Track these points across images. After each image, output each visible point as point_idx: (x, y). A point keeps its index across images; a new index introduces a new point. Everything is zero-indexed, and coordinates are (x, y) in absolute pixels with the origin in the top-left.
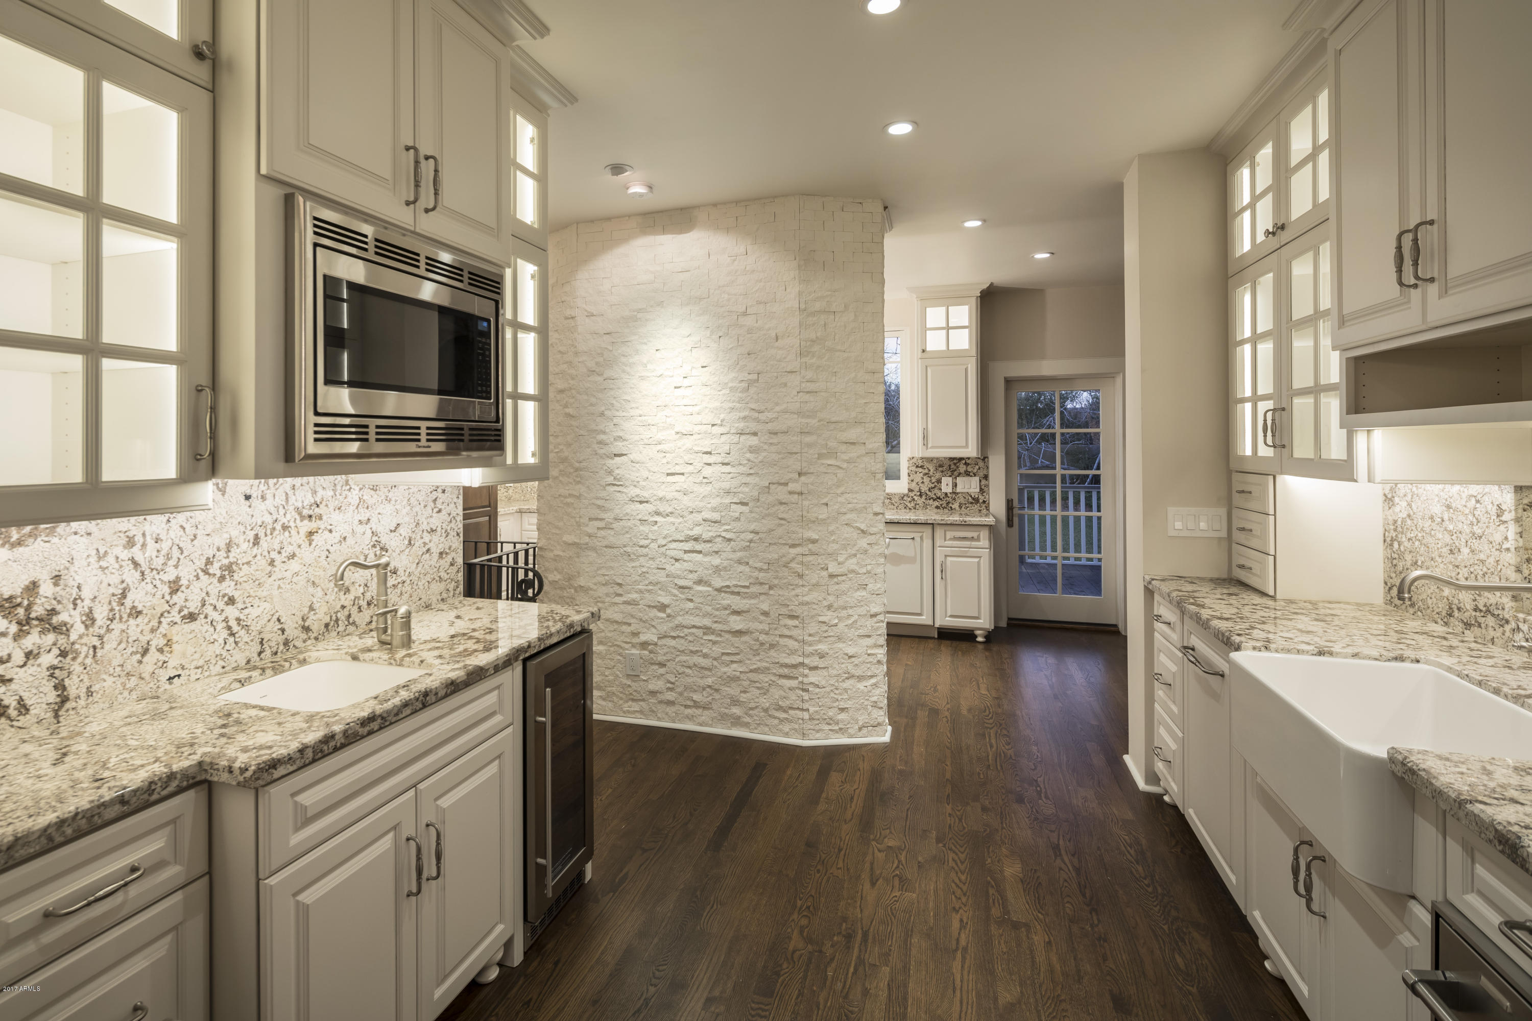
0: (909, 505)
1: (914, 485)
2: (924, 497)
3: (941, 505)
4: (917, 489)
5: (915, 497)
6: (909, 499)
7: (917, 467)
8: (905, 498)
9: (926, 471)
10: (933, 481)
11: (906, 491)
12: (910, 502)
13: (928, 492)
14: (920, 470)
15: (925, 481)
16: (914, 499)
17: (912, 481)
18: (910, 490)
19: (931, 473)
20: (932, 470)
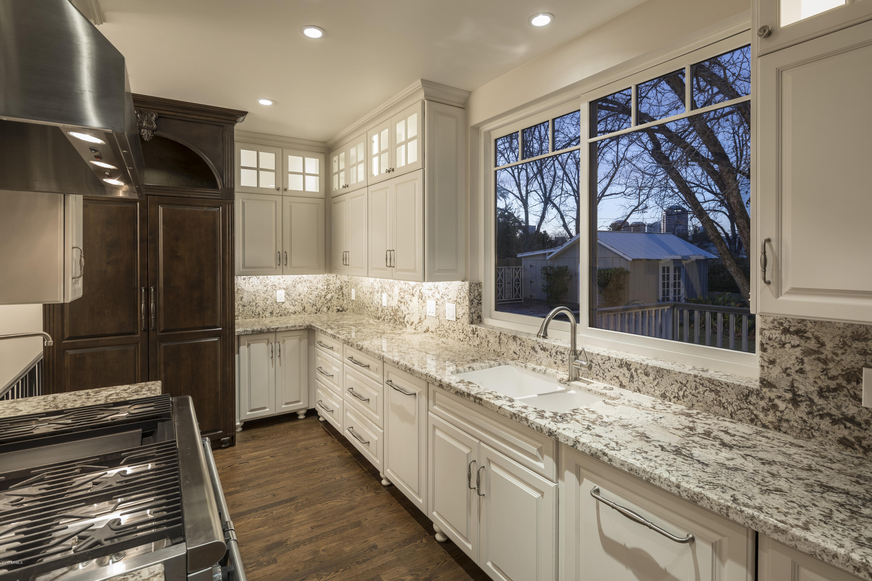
0: (761, 416)
1: (775, 372)
2: (803, 407)
3: (859, 440)
4: (785, 383)
5: (777, 402)
6: (763, 403)
7: (786, 331)
8: (753, 399)
9: (812, 344)
10: (833, 372)
11: (756, 385)
12: (765, 410)
13: (816, 399)
14: (795, 340)
15: (807, 367)
16: (775, 407)
17: (772, 362)
18: (765, 383)
19: (827, 352)
20: (829, 346)
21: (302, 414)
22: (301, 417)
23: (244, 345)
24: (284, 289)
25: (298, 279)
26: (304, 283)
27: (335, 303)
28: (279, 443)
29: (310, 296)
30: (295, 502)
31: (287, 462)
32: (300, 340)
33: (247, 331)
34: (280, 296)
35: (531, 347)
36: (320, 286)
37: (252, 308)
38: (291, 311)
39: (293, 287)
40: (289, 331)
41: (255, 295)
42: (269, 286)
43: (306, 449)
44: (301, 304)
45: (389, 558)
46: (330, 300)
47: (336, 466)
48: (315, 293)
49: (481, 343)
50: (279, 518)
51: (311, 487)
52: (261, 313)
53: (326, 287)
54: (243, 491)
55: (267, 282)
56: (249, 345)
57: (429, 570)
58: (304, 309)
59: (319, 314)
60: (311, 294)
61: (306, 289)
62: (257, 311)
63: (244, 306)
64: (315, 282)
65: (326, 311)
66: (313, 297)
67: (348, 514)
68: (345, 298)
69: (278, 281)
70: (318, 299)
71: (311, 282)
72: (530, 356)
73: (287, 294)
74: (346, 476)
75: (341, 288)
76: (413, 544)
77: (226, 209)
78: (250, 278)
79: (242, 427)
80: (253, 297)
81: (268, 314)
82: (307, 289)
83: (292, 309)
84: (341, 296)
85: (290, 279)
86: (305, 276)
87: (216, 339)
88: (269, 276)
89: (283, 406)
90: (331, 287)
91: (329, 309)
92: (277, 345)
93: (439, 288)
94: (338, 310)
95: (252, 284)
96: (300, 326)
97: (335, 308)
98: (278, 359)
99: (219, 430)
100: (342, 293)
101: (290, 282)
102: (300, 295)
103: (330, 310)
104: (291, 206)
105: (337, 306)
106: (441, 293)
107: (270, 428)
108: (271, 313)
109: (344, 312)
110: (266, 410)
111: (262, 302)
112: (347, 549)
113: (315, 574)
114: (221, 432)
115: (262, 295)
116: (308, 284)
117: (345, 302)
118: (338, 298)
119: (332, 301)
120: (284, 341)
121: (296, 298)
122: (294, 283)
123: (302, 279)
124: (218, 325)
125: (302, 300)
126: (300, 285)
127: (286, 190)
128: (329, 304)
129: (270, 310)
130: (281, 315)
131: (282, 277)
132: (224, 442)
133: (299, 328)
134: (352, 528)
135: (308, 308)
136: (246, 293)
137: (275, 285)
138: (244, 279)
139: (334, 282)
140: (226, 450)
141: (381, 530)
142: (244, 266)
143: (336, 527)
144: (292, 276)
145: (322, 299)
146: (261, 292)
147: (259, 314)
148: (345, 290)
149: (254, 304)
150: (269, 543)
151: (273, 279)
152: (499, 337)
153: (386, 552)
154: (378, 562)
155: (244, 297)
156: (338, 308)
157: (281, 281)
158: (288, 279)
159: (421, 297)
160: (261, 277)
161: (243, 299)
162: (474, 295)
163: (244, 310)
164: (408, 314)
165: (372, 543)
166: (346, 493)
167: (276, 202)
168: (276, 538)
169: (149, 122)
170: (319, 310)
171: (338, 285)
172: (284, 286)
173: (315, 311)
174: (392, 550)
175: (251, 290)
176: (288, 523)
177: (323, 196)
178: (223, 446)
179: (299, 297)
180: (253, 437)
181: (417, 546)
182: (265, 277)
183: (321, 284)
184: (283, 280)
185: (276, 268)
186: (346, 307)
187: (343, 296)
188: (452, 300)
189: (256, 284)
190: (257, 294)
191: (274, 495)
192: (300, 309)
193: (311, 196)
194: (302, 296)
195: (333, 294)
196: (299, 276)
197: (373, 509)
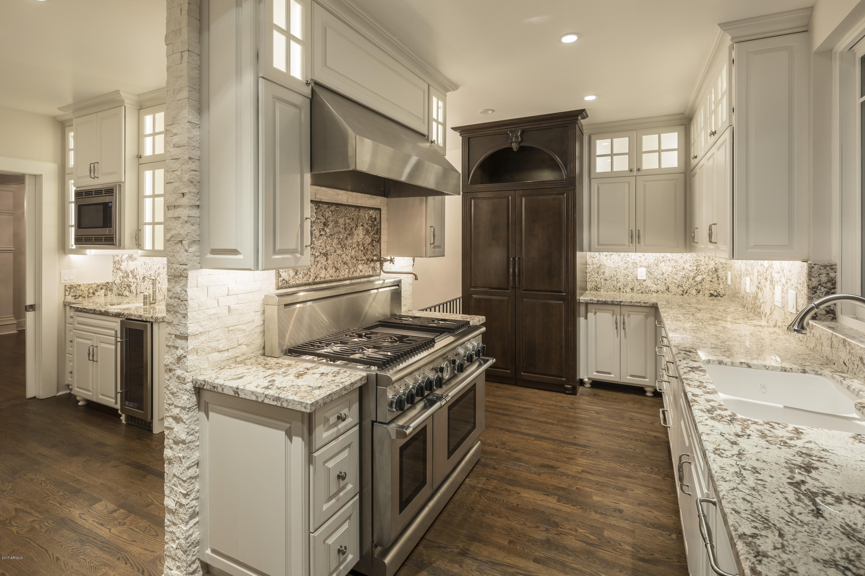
21: (650, 392)
22: (649, 394)
23: (591, 312)
24: (646, 267)
25: (661, 258)
26: (667, 262)
27: (708, 286)
28: (611, 406)
29: (675, 276)
30: (586, 449)
31: (606, 422)
32: (646, 317)
33: (593, 300)
34: (641, 273)
35: (859, 357)
36: (687, 266)
37: (613, 282)
38: (652, 289)
39: (655, 266)
40: (633, 306)
41: (616, 271)
42: (629, 263)
43: (631, 419)
44: (664, 283)
45: (625, 525)
46: (701, 283)
47: (645, 442)
48: (681, 273)
49: (816, 345)
50: (565, 452)
51: (607, 446)
52: (622, 288)
53: (695, 268)
54: (556, 425)
55: (628, 259)
56: (595, 313)
57: (653, 556)
58: (668, 289)
59: (686, 296)
60: (676, 274)
61: (670, 269)
62: (618, 286)
63: (606, 280)
64: (681, 261)
65: (695, 294)
66: (679, 278)
67: (621, 478)
68: (721, 282)
69: (639, 259)
70: (685, 280)
71: (676, 261)
72: (858, 370)
73: (649, 272)
74: (647, 453)
75: (716, 270)
76: (660, 531)
77: (569, 195)
78: (611, 255)
79: (591, 384)
80: (615, 273)
81: (628, 290)
82: (672, 268)
83: (654, 288)
84: (716, 279)
85: (652, 257)
86: (669, 255)
87: (561, 302)
88: (630, 254)
89: (628, 377)
90: (702, 268)
91: (699, 292)
92: (622, 317)
93: (784, 271)
94: (712, 295)
95: (613, 260)
96: (645, 303)
97: (708, 292)
98: (622, 331)
99: (563, 378)
100: (717, 276)
101: (652, 261)
102: (663, 274)
103: (701, 293)
104: (645, 185)
105: (709, 290)
106: (786, 278)
107: (614, 393)
108: (632, 289)
109: (719, 298)
110: (611, 375)
111: (623, 278)
112: (595, 498)
113: (557, 497)
114: (564, 379)
115: (623, 271)
116: (673, 264)
117: (721, 287)
118: (711, 281)
119: (703, 284)
120: (629, 316)
121: (658, 277)
122: (656, 262)
123: (665, 258)
124: (562, 290)
125: (665, 280)
126: (663, 264)
127: (639, 170)
128: (699, 287)
129: (630, 286)
130: (642, 293)
131: (644, 256)
132: (567, 389)
133: (644, 305)
134: (614, 489)
135: (673, 288)
136: (607, 269)
137: (636, 263)
138: (606, 256)
139: (707, 262)
140: (569, 396)
141: (639, 504)
142: (599, 244)
143: (600, 480)
144: (654, 254)
145: (691, 280)
146: (622, 268)
147: (620, 289)
148: (721, 273)
149: (615, 279)
150: (545, 463)
151: (634, 256)
152: (831, 338)
153: (626, 520)
154: (613, 521)
155: (606, 271)
156: (712, 292)
157: (643, 259)
158: (651, 257)
159: (772, 281)
160: (622, 254)
161: (605, 274)
162: (819, 281)
163: (605, 284)
164: (763, 302)
165: (620, 507)
166: (634, 464)
167: (629, 183)
168: (552, 463)
169: (517, 137)
170: (687, 292)
171: (711, 267)
172: (646, 264)
173: (681, 292)
174: (634, 522)
175: (613, 266)
176: (568, 458)
177: (682, 170)
178: (567, 392)
179: (662, 277)
180: (595, 395)
181: (662, 535)
182: (626, 254)
183: (689, 264)
184: (644, 258)
185: (629, 246)
186: (722, 292)
187: (718, 280)
188: (794, 286)
189: (617, 261)
190: (618, 270)
191: (575, 438)
192: (663, 288)
193: (669, 172)
194: (666, 276)
195: (705, 276)
196: (663, 254)
197: (647, 487)
